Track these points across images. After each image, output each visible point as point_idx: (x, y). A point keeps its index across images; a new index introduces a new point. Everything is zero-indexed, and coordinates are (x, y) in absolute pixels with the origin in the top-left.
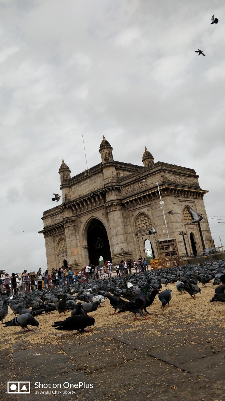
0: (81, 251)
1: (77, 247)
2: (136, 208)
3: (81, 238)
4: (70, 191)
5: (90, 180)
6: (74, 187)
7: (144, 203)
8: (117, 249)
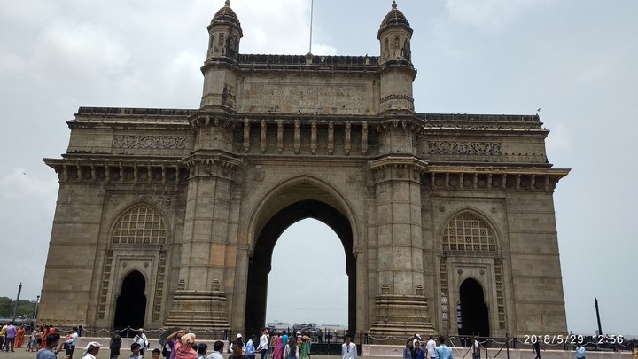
0: (238, 258)
1: (228, 244)
2: (456, 195)
3: (247, 223)
4: (236, 85)
5: (324, 82)
6: (255, 79)
7: (488, 192)
8: (407, 284)
